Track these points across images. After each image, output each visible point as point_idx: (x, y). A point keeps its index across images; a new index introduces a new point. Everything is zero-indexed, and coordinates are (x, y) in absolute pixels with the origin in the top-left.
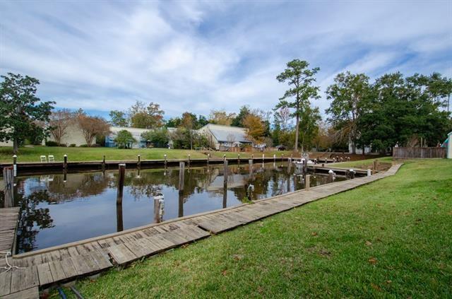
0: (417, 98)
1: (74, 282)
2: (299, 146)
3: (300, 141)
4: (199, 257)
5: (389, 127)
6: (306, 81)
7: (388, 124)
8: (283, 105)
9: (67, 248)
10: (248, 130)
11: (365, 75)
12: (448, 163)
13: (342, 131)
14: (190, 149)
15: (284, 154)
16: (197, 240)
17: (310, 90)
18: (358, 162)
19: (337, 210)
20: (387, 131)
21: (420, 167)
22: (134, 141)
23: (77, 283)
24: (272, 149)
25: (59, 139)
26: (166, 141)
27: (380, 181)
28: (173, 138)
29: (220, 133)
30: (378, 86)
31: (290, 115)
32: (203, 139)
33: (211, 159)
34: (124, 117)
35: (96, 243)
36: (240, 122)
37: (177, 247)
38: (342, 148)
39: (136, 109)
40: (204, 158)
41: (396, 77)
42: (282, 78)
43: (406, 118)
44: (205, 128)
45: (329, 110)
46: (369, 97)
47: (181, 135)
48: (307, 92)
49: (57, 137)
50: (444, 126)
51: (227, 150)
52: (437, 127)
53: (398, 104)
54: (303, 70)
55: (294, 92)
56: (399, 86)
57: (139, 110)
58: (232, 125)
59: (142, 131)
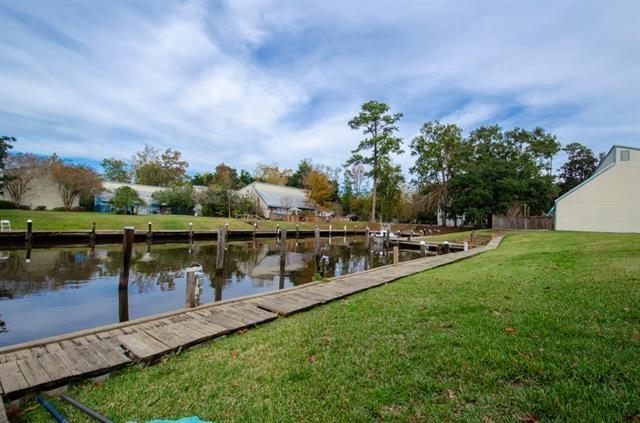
0: (518, 157)
1: (65, 388)
2: (376, 216)
3: (378, 209)
4: (268, 344)
5: (486, 193)
6: (386, 130)
7: (485, 188)
8: (357, 159)
9: (44, 345)
10: (310, 192)
11: (458, 126)
12: (556, 234)
13: (430, 196)
14: (227, 216)
15: (358, 226)
16: (260, 323)
17: (391, 142)
18: (451, 235)
19: (441, 284)
20: (483, 196)
21: (524, 240)
22: (142, 203)
23: (70, 389)
24: (341, 219)
25: (19, 198)
26: (190, 205)
27: (482, 255)
28: (202, 202)
29: (271, 195)
30: (472, 141)
31: (366, 174)
32: (246, 203)
33: (259, 231)
34: (124, 168)
35: (93, 337)
36: (299, 181)
37: (231, 333)
38: (429, 219)
39: (144, 157)
40: (248, 228)
41: (494, 131)
42: (355, 123)
43: (506, 181)
44: (249, 187)
45: (414, 168)
46: (463, 154)
47: (215, 197)
48: (387, 144)
49: (15, 195)
50: (549, 192)
51: (282, 219)
52: (541, 194)
53: (496, 164)
54: (382, 116)
55: (371, 143)
56: (497, 142)
57: (148, 159)
58: (287, 185)
59: (153, 189)
